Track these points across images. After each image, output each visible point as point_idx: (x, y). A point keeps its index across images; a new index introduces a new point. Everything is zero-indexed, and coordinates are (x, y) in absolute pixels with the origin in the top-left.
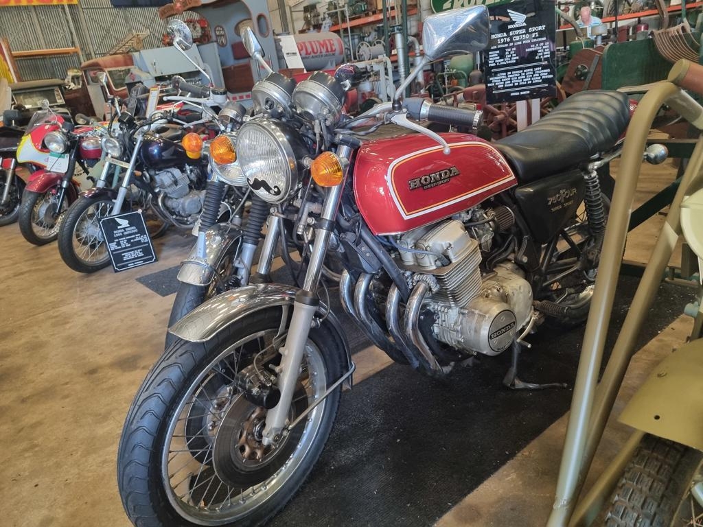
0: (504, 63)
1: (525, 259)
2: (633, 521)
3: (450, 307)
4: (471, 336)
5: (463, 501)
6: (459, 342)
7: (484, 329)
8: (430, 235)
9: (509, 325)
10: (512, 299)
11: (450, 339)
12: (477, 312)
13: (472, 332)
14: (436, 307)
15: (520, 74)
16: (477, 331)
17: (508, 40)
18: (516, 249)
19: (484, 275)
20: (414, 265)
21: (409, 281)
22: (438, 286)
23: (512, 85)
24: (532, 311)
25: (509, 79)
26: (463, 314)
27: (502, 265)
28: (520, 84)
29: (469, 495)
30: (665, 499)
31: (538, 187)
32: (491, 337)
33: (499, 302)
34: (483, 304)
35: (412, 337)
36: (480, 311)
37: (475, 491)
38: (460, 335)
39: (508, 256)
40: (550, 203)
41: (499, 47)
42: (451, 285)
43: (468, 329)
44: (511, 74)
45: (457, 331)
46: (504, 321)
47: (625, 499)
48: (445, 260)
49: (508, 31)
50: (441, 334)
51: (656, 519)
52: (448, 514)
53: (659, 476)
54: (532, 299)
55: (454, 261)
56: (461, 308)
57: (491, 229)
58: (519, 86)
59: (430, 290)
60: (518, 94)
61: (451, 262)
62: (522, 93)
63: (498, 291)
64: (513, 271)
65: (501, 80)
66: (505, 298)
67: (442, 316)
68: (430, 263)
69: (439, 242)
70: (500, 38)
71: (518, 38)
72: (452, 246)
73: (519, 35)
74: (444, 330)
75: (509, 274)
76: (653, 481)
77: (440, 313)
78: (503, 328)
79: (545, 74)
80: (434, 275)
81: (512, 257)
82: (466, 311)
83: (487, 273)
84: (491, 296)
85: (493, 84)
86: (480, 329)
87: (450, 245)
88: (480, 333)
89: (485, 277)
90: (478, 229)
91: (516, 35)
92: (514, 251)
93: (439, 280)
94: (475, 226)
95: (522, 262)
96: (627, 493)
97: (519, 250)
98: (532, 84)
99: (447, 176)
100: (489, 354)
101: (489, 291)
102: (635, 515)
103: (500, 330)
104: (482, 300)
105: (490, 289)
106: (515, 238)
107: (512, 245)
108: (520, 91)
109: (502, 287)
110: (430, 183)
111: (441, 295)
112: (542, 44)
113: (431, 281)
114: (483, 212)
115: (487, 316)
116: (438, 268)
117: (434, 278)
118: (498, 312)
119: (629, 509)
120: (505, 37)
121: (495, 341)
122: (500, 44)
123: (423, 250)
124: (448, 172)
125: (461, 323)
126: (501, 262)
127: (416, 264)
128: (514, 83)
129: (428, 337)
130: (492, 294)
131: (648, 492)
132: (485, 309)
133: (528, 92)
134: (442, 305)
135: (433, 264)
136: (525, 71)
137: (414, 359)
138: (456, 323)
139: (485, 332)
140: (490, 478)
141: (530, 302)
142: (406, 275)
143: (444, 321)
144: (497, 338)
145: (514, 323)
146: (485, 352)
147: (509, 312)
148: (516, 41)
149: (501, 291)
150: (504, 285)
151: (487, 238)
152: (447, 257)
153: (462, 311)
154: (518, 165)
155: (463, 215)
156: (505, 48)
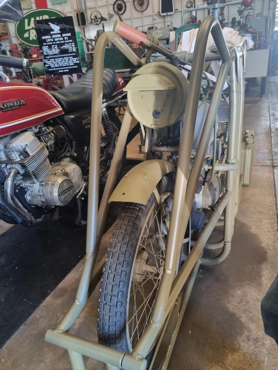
0: (52, 53)
1: (75, 154)
2: (119, 248)
3: (34, 183)
4: (49, 196)
5: (57, 288)
6: (43, 202)
7: (55, 192)
8: (13, 140)
9: (70, 187)
10: (71, 175)
11: (37, 202)
12: (50, 183)
13: (49, 194)
14: (26, 184)
15: (62, 60)
16: (51, 193)
17: (52, 40)
18: (70, 149)
19: (53, 163)
20: (7, 160)
21: (5, 170)
22: (24, 170)
23: (58, 66)
24: (83, 182)
25: (56, 63)
26: (42, 185)
27: (64, 159)
28: (63, 65)
29: (60, 284)
30: (132, 233)
31: (76, 115)
32: (60, 195)
33: (62, 176)
34: (53, 178)
35: (12, 204)
36: (52, 182)
37: (63, 281)
38: (42, 198)
39: (66, 154)
40: (84, 124)
41: (48, 44)
42: (31, 168)
43: (46, 193)
44: (57, 60)
45: (41, 196)
46: (66, 186)
47: (115, 239)
48: (24, 154)
49: (51, 35)
50: (32, 200)
51: (129, 243)
52: (48, 297)
53: (129, 224)
54: (82, 174)
55: (31, 154)
56: (41, 182)
57: (53, 138)
58: (62, 67)
59: (19, 173)
60: (62, 71)
61: (29, 155)
62: (65, 71)
63: (61, 171)
64: (70, 162)
65: (52, 63)
66: (66, 174)
67: (31, 189)
68: (16, 157)
69: (19, 144)
70: (47, 39)
71: (57, 39)
72: (28, 145)
73: (57, 38)
74: (33, 197)
75: (68, 163)
76: (127, 226)
77: (29, 188)
78: (66, 190)
79: (75, 60)
80: (19, 164)
81: (68, 154)
82: (44, 183)
83: (54, 163)
84: (57, 174)
85: (48, 65)
86: (53, 191)
87: (27, 145)
88: (53, 194)
89: (53, 165)
90: (45, 137)
91: (56, 38)
92: (69, 151)
93: (23, 166)
94: (42, 136)
95: (74, 156)
96: (116, 236)
97: (71, 150)
98: (69, 66)
99: (18, 104)
100: (60, 205)
101: (56, 171)
102: (120, 244)
103: (65, 191)
104: (52, 176)
105: (57, 170)
106: (69, 144)
107: (68, 147)
108: (63, 70)
109: (64, 169)
110: (7, 108)
111: (27, 176)
112: (70, 44)
113: (18, 167)
114: (46, 128)
115: (56, 184)
116: (21, 159)
117: (20, 165)
118: (62, 181)
119: (117, 243)
120: (50, 38)
121: (63, 197)
122: (48, 42)
123: (10, 149)
124: (19, 102)
125: (42, 191)
126: (64, 158)
127: (8, 159)
128: (59, 65)
129: (24, 202)
130: (58, 172)
131: (125, 232)
132: (54, 180)
133: (68, 70)
134: (29, 183)
135: (18, 157)
136: (64, 58)
137: (18, 217)
138: (39, 191)
139: (56, 194)
140: (71, 272)
141: (81, 176)
142: (2, 167)
143: (32, 191)
144: (63, 196)
145: (72, 186)
146: (58, 204)
147: (69, 181)
148: (57, 41)
149: (63, 171)
150: (65, 168)
151: (51, 142)
152: (26, 152)
153: (41, 183)
154: (63, 103)
155: (34, 129)
156: (51, 45)
